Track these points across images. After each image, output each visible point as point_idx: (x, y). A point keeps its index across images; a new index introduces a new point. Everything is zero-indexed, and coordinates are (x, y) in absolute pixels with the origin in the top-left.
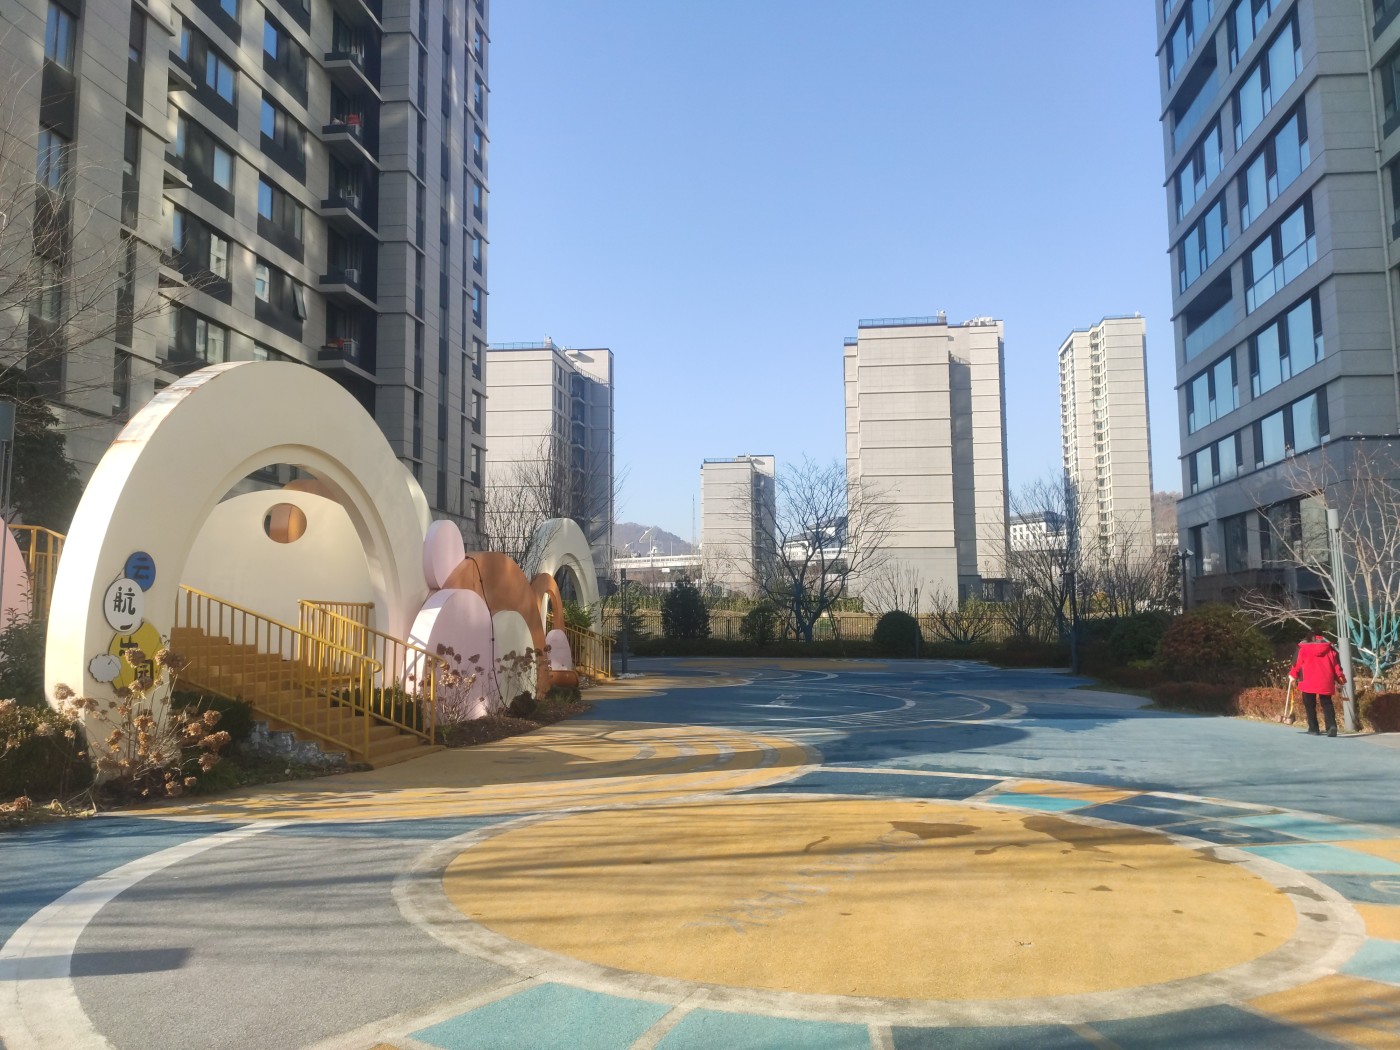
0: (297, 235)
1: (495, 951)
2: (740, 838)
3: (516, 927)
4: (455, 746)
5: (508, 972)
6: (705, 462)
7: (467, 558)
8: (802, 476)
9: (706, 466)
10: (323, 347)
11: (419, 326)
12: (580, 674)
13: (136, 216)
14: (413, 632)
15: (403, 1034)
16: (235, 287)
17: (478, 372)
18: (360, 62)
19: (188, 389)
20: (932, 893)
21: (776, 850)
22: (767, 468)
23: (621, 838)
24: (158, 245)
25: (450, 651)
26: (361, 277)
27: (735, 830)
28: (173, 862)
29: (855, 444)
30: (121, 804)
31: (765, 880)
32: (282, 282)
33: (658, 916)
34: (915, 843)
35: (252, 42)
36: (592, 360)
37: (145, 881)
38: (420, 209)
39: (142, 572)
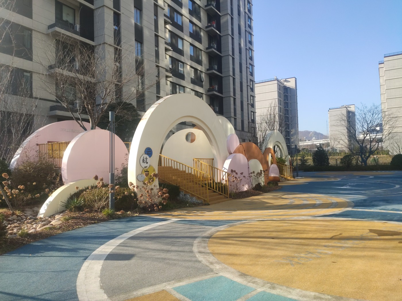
0: (200, 58)
1: (212, 263)
2: (309, 232)
3: (222, 256)
4: (235, 199)
5: (212, 270)
6: (330, 109)
7: (240, 144)
8: (361, 110)
9: (330, 110)
10: (209, 89)
11: (234, 79)
12: (282, 177)
13: (159, 60)
14: (224, 166)
15: (171, 287)
16: (186, 75)
17: (252, 90)
18: (214, 6)
19: (158, 104)
20: (373, 257)
21: (320, 237)
22: (352, 109)
23: (269, 230)
24: (165, 67)
25: (235, 171)
26: (218, 67)
27: (309, 229)
28: (147, 229)
29: (384, 98)
30: (145, 213)
31: (310, 247)
32: (197, 72)
33: (267, 257)
34: (375, 237)
35: (186, 7)
36: (289, 82)
37: (137, 234)
38: (233, 45)
39: (149, 153)
